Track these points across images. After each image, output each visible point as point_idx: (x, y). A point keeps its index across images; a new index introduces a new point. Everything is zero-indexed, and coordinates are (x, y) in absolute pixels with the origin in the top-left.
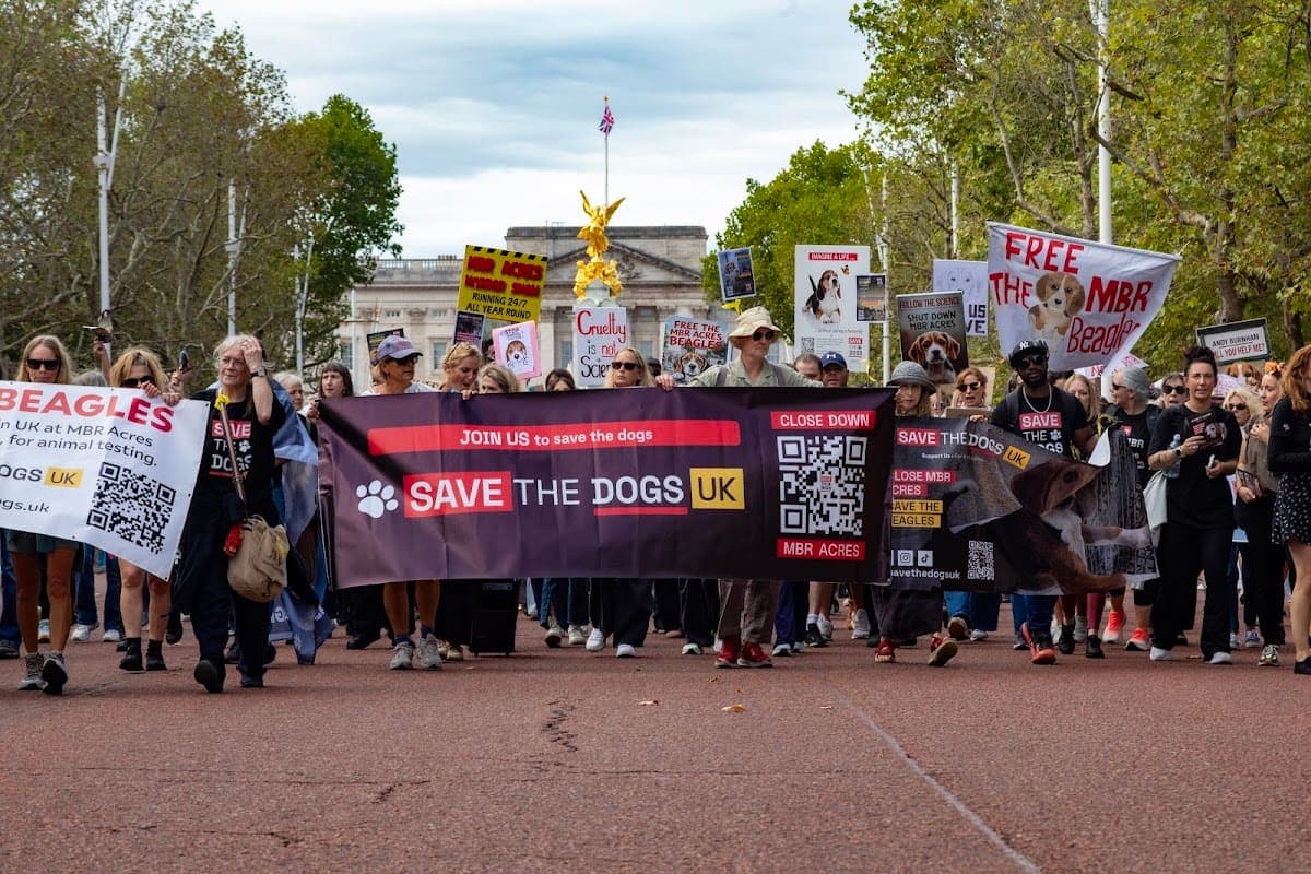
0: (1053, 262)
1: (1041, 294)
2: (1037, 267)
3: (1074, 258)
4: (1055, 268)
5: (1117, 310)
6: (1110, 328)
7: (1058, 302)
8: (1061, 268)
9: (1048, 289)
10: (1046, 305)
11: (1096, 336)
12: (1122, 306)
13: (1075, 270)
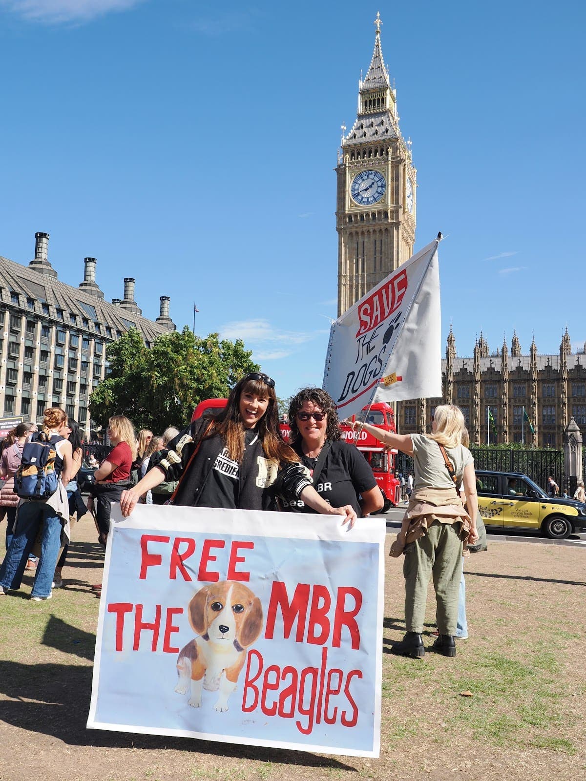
0: (211, 567)
1: (199, 622)
2: (187, 578)
3: (242, 560)
4: (215, 576)
5: (312, 640)
6: (305, 672)
7: (224, 629)
8: (223, 577)
9: (208, 612)
10: (206, 637)
11: (286, 683)
12: (318, 630)
13: (245, 577)
